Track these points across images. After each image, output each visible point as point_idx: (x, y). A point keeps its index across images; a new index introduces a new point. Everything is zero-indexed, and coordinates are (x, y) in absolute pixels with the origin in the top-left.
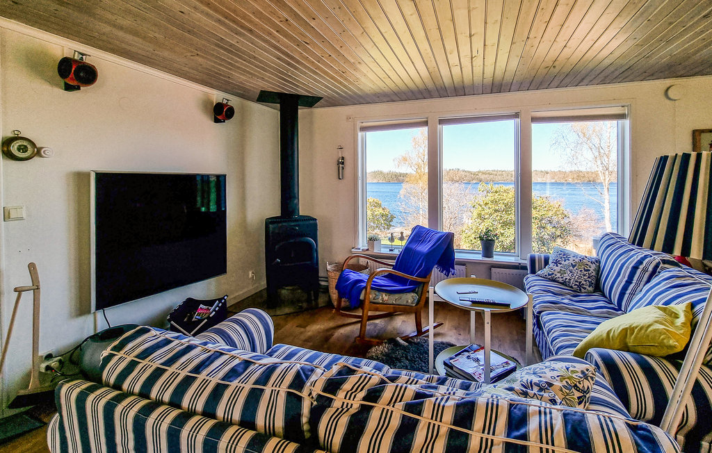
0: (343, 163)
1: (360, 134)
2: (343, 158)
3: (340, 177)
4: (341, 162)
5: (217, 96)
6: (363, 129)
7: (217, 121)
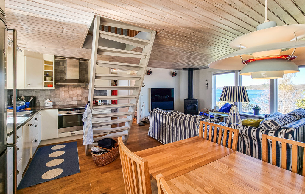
0: (207, 85)
1: (213, 76)
2: (207, 83)
3: (207, 88)
4: (207, 84)
5: (173, 71)
6: (214, 74)
7: (173, 76)
